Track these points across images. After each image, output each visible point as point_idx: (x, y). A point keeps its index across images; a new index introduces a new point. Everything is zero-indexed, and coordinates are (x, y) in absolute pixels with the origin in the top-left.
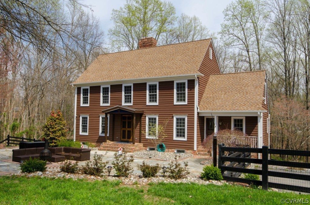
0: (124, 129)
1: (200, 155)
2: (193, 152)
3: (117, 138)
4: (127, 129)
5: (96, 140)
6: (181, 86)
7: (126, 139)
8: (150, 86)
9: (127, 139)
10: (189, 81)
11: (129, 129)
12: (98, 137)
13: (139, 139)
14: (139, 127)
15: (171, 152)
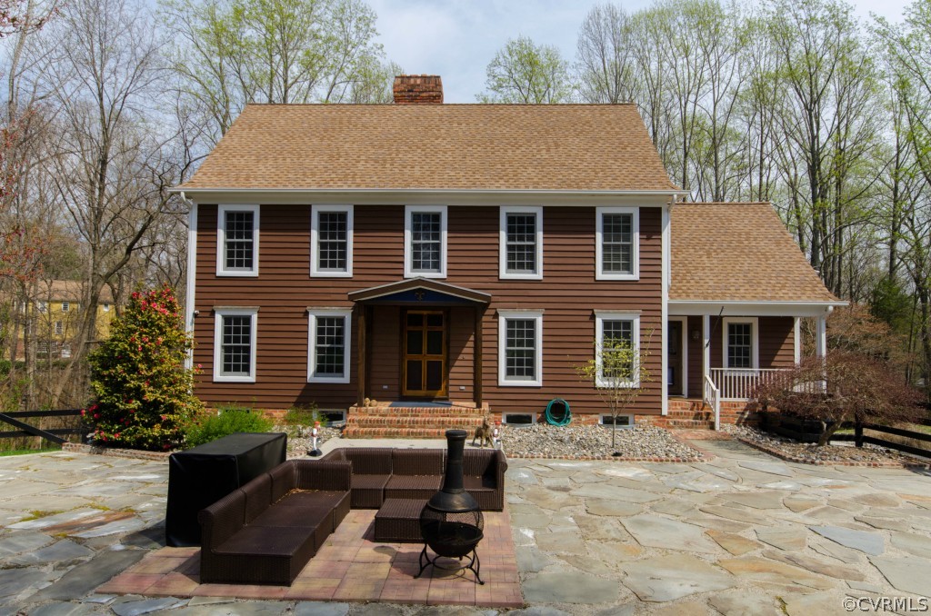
0: (415, 357)
1: (680, 428)
2: (659, 421)
3: (385, 387)
4: (425, 358)
5: (294, 400)
6: (617, 226)
7: (423, 393)
8: (512, 219)
9: (428, 389)
10: (644, 212)
11: (433, 358)
12: (302, 386)
13: (471, 389)
14: (472, 351)
15: (586, 423)
